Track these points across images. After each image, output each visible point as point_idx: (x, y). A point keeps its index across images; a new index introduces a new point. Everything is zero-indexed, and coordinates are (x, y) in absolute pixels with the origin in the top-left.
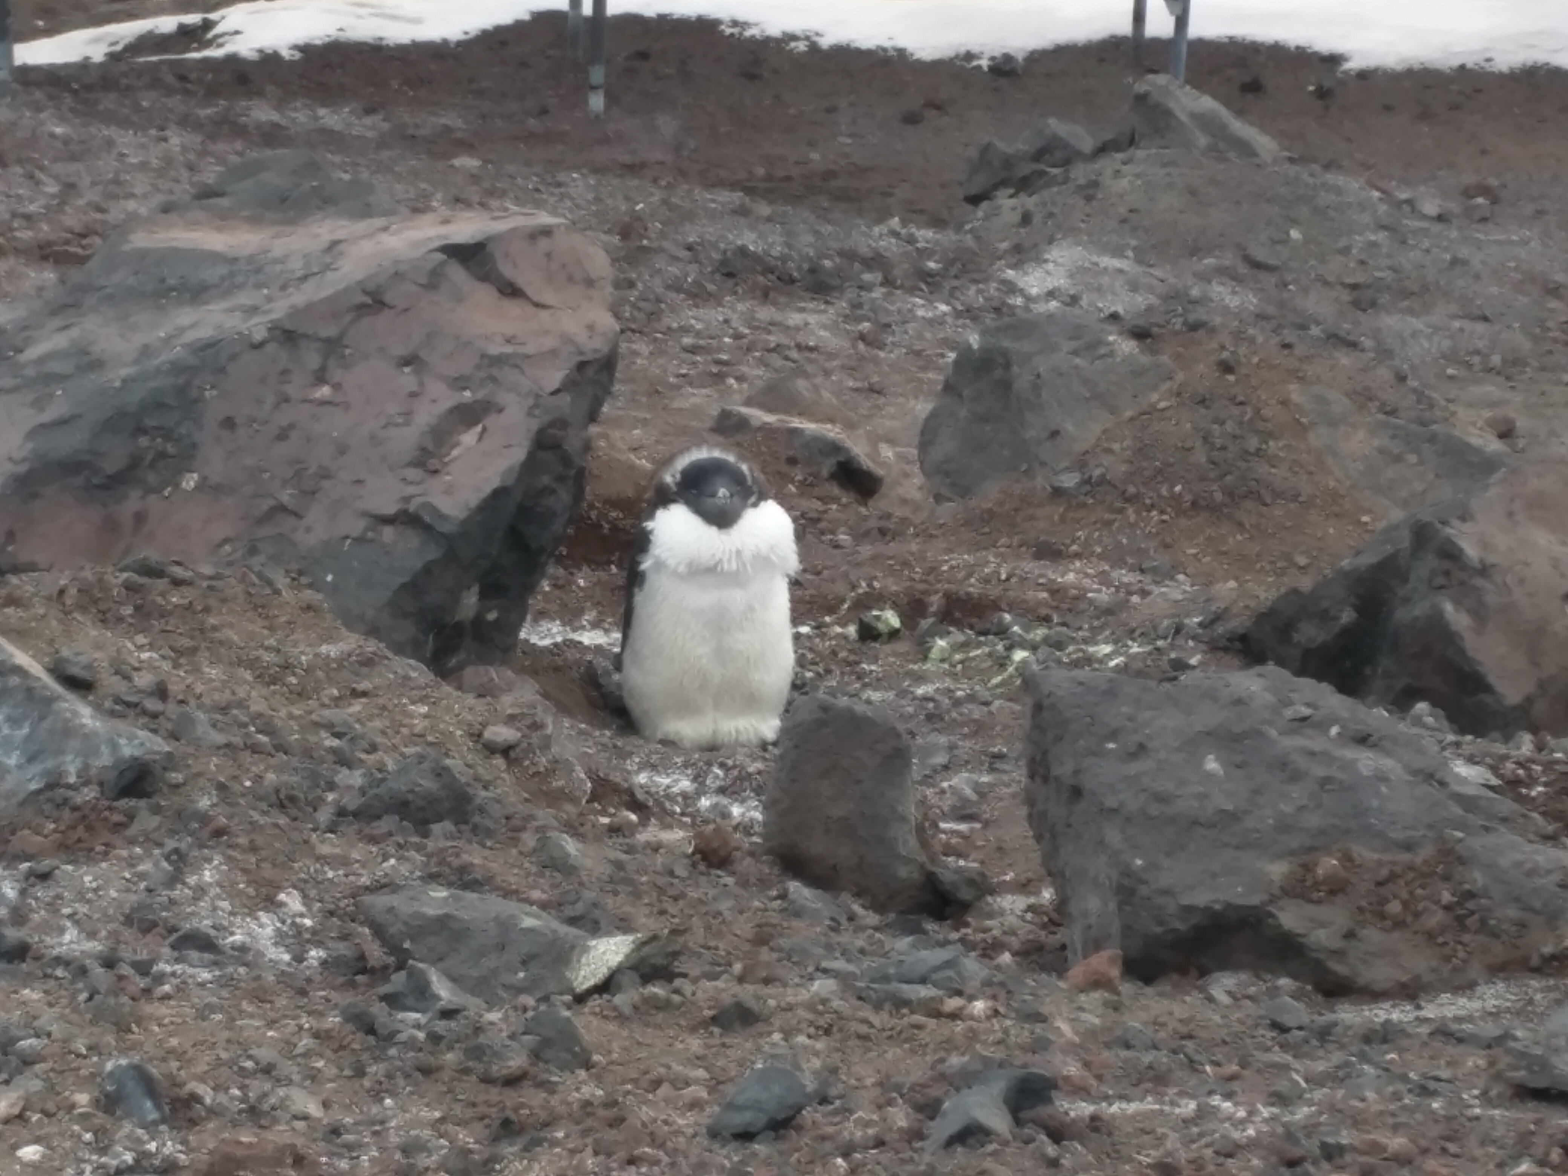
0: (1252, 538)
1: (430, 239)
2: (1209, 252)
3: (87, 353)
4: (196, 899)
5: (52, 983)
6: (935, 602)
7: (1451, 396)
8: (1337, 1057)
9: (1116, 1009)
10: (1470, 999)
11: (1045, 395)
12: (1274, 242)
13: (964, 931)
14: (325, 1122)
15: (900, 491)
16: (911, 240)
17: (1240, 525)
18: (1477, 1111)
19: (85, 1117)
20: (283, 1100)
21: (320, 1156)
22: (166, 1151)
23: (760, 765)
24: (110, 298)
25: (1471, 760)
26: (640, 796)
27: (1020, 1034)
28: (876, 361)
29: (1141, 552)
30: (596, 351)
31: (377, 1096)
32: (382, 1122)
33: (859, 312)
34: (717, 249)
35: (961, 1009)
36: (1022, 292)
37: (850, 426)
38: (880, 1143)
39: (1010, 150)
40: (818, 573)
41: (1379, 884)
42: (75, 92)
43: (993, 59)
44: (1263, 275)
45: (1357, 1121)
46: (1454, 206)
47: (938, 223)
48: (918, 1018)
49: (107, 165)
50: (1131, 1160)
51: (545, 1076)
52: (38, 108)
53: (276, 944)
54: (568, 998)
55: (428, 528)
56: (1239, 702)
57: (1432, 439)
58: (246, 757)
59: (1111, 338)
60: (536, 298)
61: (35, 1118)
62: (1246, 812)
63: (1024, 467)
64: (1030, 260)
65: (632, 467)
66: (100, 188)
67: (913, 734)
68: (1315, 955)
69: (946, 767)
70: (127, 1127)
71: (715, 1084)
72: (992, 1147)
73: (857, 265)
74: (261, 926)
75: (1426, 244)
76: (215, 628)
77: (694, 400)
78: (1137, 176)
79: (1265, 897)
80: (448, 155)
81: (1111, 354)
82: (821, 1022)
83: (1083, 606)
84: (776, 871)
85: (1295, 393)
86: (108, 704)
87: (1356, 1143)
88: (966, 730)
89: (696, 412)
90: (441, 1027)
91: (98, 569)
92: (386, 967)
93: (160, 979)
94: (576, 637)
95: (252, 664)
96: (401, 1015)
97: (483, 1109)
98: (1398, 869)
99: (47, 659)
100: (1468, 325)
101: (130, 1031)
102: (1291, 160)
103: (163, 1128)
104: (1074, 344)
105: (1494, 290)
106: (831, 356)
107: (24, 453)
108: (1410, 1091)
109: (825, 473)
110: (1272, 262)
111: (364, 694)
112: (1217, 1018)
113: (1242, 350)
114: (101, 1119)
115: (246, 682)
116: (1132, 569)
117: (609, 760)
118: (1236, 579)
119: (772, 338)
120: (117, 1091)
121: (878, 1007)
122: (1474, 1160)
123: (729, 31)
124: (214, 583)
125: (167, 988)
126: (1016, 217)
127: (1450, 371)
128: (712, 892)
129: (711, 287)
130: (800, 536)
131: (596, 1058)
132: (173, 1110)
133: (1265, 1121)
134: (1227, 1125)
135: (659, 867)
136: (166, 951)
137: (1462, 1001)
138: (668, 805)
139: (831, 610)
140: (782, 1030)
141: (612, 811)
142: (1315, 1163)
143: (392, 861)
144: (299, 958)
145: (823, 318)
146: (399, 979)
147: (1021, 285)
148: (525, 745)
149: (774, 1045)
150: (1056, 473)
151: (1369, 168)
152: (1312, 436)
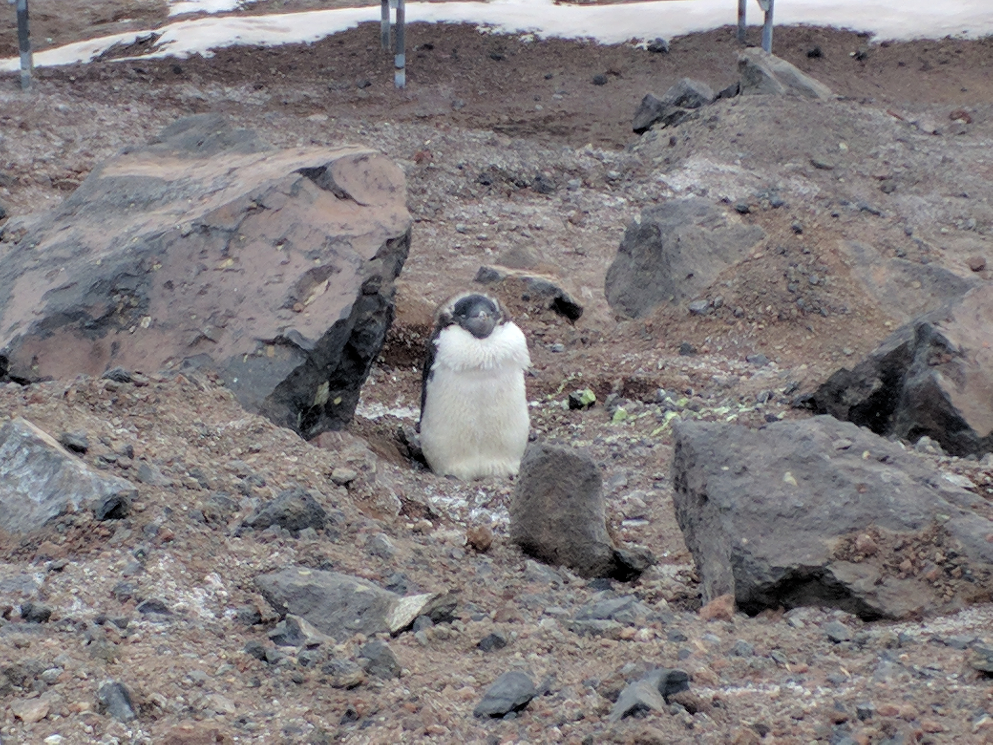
0: (817, 337)
1: (291, 165)
2: (788, 159)
3: (79, 244)
4: (154, 581)
5: (65, 635)
6: (617, 384)
7: (944, 246)
8: (870, 656)
9: (731, 632)
10: (955, 620)
11: (682, 251)
12: (829, 152)
13: (637, 588)
14: (236, 715)
15: (595, 315)
16: (600, 158)
17: (809, 329)
18: (956, 687)
19: (87, 716)
20: (210, 702)
21: (233, 736)
22: (138, 737)
23: (508, 489)
24: (93, 208)
25: (957, 472)
26: (433, 510)
27: (671, 648)
28: (579, 235)
29: (747, 349)
30: (397, 232)
31: (268, 699)
32: (272, 715)
33: (568, 204)
34: (477, 167)
35: (633, 634)
36: (670, 188)
37: (562, 275)
38: (581, 718)
39: (662, 99)
40: (544, 368)
41: (896, 550)
42: (72, 82)
43: (649, 42)
44: (822, 172)
45: (880, 696)
46: (944, 125)
47: (618, 147)
48: (606, 641)
49: (92, 127)
50: (738, 724)
51: (373, 683)
52: (49, 92)
53: (205, 607)
54: (387, 635)
55: (296, 346)
56: (805, 438)
57: (929, 271)
58: (184, 492)
59: (724, 214)
60: (359, 200)
61: (56, 718)
62: (810, 507)
63: (672, 298)
64: (675, 168)
65: (424, 305)
66: (88, 141)
67: (604, 467)
68: (857, 596)
69: (626, 487)
70: (113, 722)
71: (480, 686)
72: (650, 718)
73: (566, 175)
74: (195, 596)
75: (926, 150)
76: (163, 413)
77: (464, 263)
78: (742, 112)
79: (825, 561)
80: (306, 114)
81: (725, 224)
82: (545, 645)
83: (710, 383)
84: (519, 554)
85: (841, 245)
86: (96, 461)
87: (879, 709)
88: (638, 463)
89: (466, 270)
90: (307, 654)
91: (89, 378)
92: (273, 620)
93: (132, 630)
94: (392, 413)
95: (186, 435)
96: (282, 648)
97: (335, 705)
98: (908, 540)
99: (57, 435)
100: (954, 200)
101: (113, 662)
102: (839, 99)
103: (135, 722)
104: (702, 219)
105: (970, 177)
106: (551, 232)
107: (42, 307)
108: (913, 676)
109: (547, 305)
110: (828, 164)
111: (258, 451)
112: (795, 636)
113: (807, 219)
114: (97, 717)
115: (183, 445)
116: (741, 360)
117: (414, 488)
118: (807, 363)
119: (513, 222)
120: (107, 700)
121: (581, 635)
122: (954, 717)
123: (482, 30)
124: (162, 384)
125: (137, 636)
126: (667, 141)
127: (944, 230)
128: (477, 568)
129: (474, 192)
130: (530, 346)
131: (405, 671)
132: (142, 711)
133: (823, 697)
134: (799, 700)
135: (444, 553)
136: (136, 613)
137: (950, 621)
138: (451, 515)
139: (552, 391)
140: (521, 651)
141: (416, 520)
142: (854, 722)
143: (277, 554)
144: (219, 616)
145: (545, 209)
146: (281, 627)
147: (670, 184)
148: (358, 480)
149: (517, 660)
150: (692, 301)
151: (889, 102)
152: (852, 272)
